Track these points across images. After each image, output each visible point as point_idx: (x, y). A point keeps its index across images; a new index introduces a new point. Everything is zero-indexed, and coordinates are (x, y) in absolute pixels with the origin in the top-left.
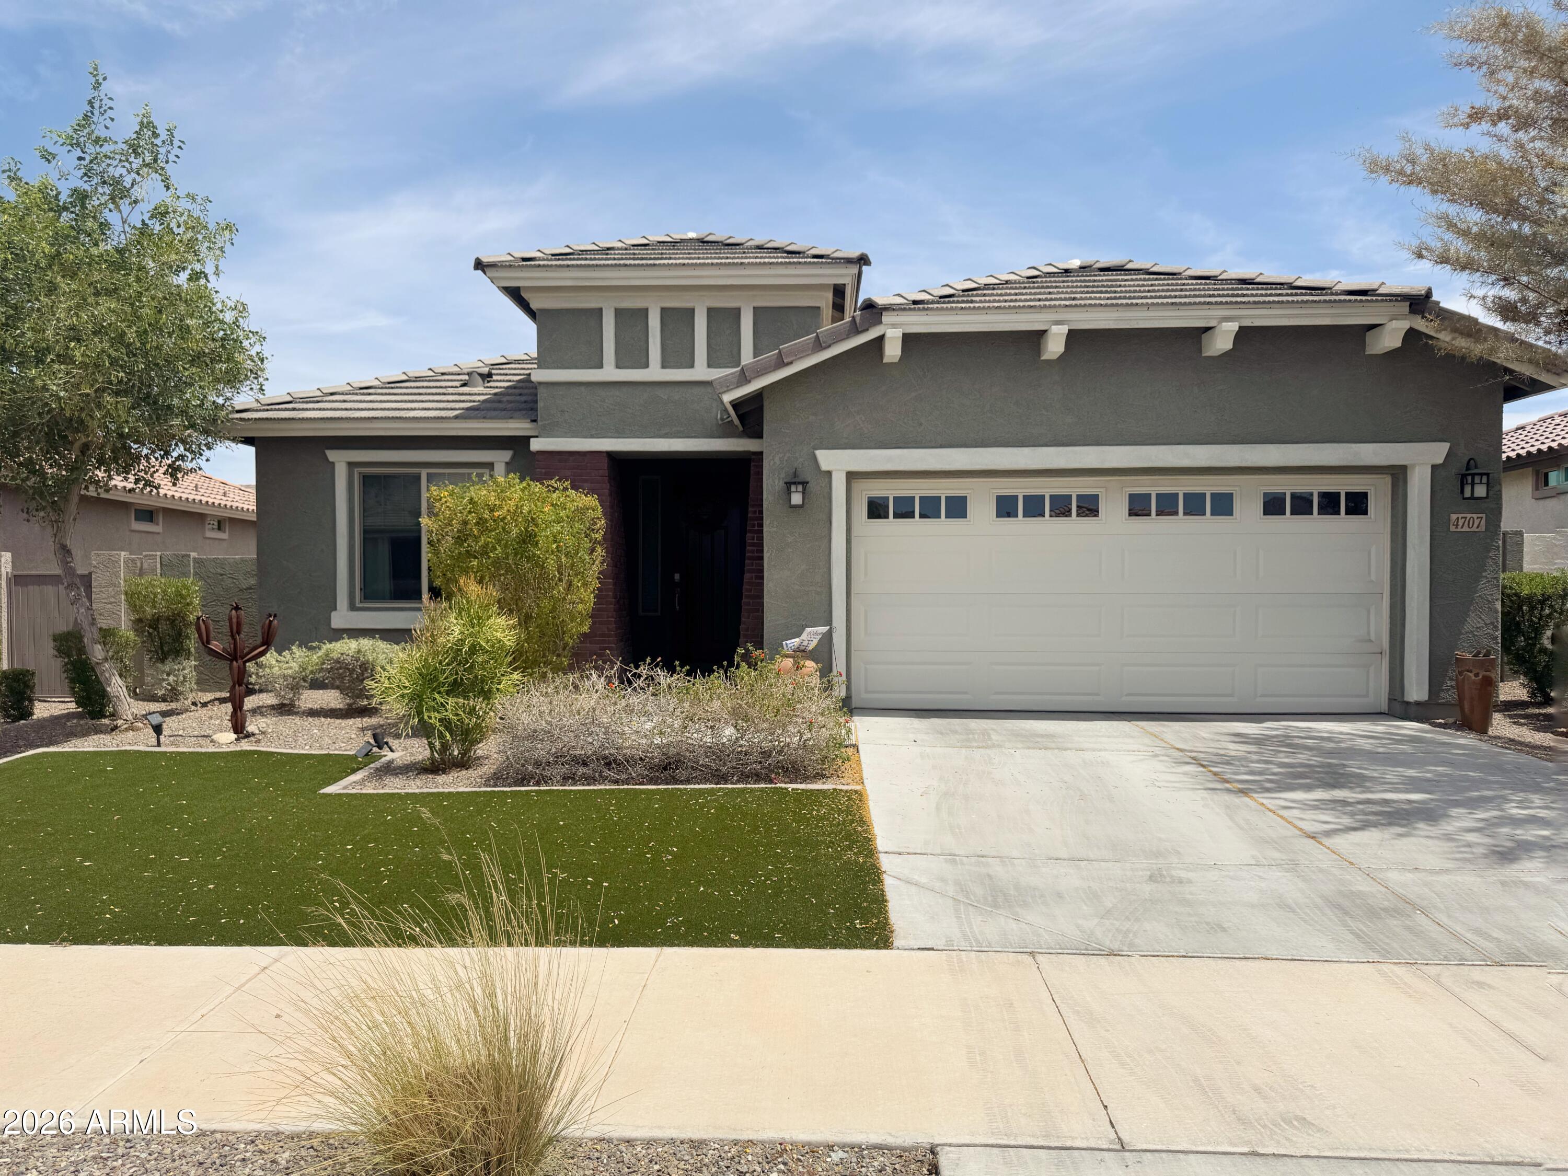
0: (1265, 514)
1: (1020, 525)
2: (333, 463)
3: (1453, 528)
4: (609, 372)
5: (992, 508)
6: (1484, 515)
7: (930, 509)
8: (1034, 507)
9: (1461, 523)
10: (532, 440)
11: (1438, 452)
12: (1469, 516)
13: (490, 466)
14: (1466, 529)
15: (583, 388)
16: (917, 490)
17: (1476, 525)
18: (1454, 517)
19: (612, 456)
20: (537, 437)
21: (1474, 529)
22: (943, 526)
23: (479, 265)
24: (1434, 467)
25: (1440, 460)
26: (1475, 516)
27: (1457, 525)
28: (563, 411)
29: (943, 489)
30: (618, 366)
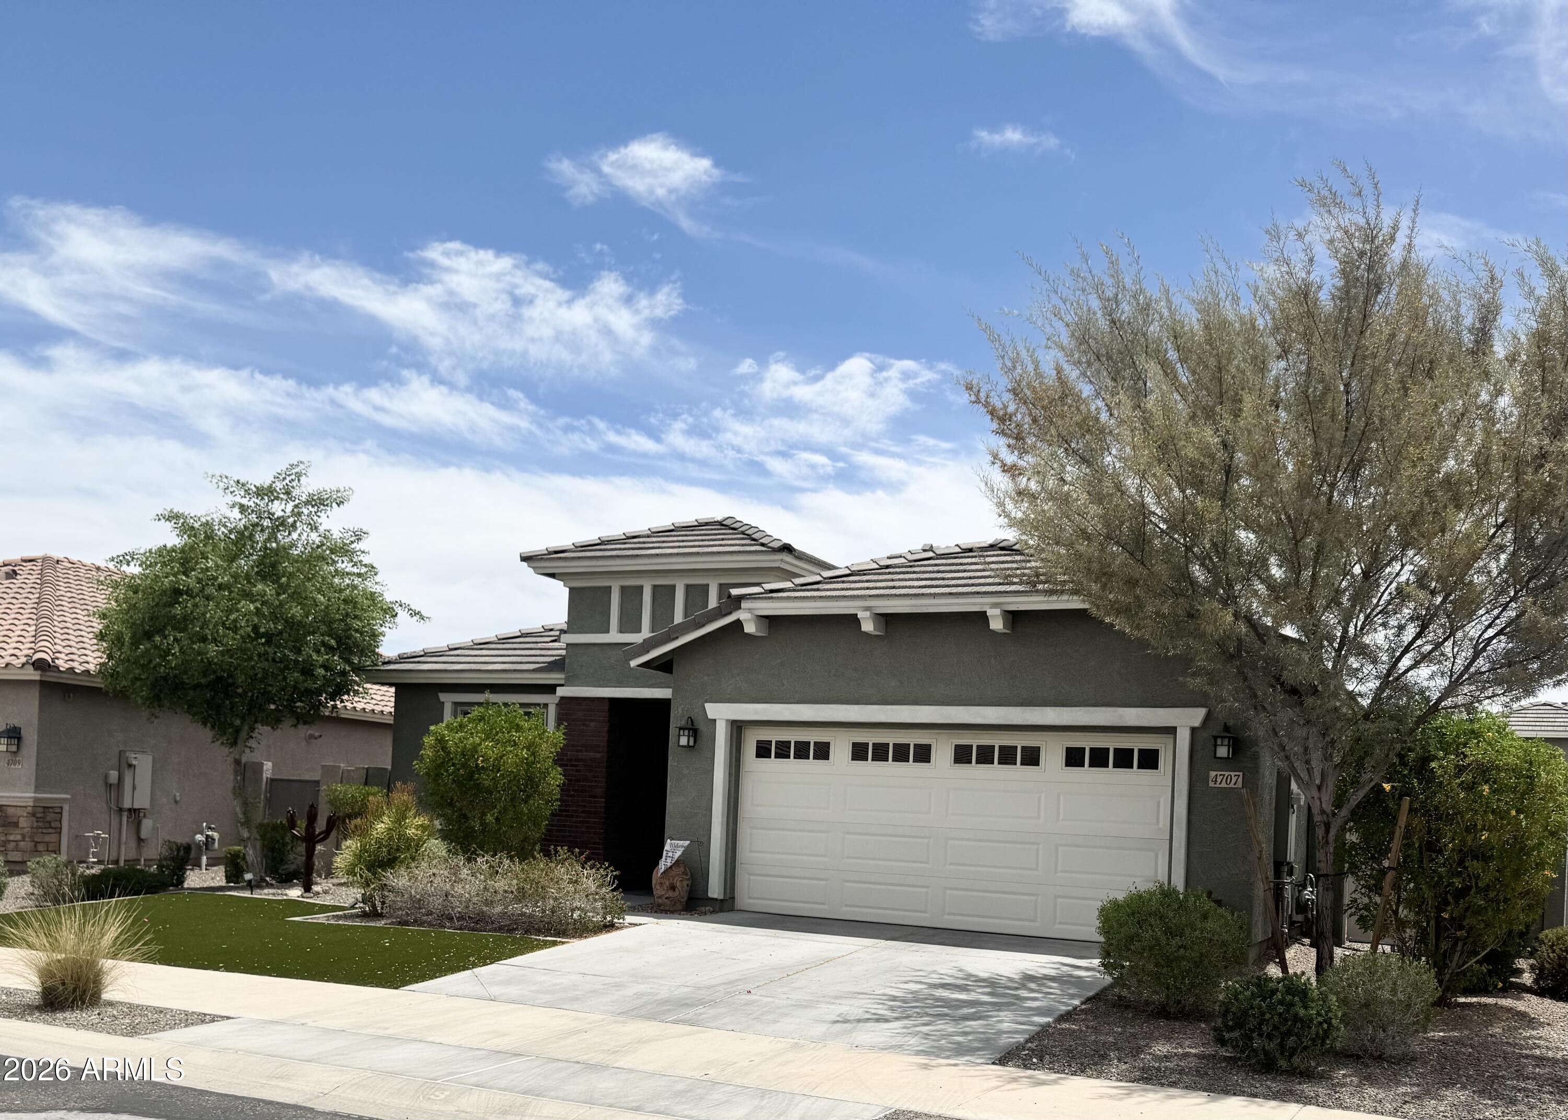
0: (1067, 765)
1: (870, 767)
2: (443, 703)
3: (1211, 784)
4: (614, 636)
5: (848, 751)
6: (1241, 774)
7: (802, 751)
8: (880, 753)
9: (1219, 780)
10: (558, 688)
11: (1196, 716)
12: (1227, 773)
13: (546, 705)
14: (1224, 785)
15: (596, 648)
16: (793, 736)
17: (1233, 781)
18: (1213, 774)
19: (613, 701)
20: (562, 685)
21: (1232, 785)
22: (811, 765)
23: (524, 559)
24: (1193, 730)
25: (1197, 723)
26: (1233, 774)
27: (1216, 781)
28: (582, 666)
29: (813, 737)
30: (621, 631)
